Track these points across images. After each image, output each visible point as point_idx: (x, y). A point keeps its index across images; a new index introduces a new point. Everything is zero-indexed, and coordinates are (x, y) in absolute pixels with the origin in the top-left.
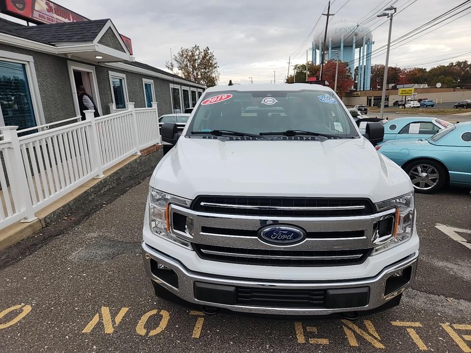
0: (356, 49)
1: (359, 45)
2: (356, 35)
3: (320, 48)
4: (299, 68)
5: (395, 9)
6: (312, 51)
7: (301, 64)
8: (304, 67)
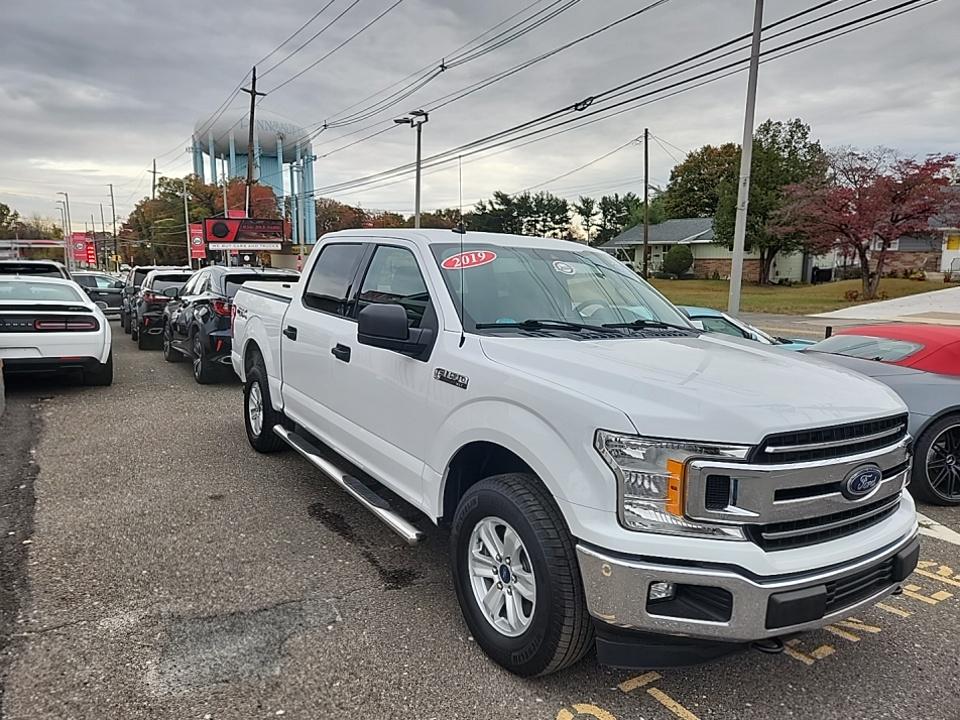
0: (284, 165)
1: (289, 158)
2: (281, 139)
3: (212, 151)
4: (168, 184)
5: (426, 115)
6: (191, 155)
7: (174, 178)
8: (178, 183)
